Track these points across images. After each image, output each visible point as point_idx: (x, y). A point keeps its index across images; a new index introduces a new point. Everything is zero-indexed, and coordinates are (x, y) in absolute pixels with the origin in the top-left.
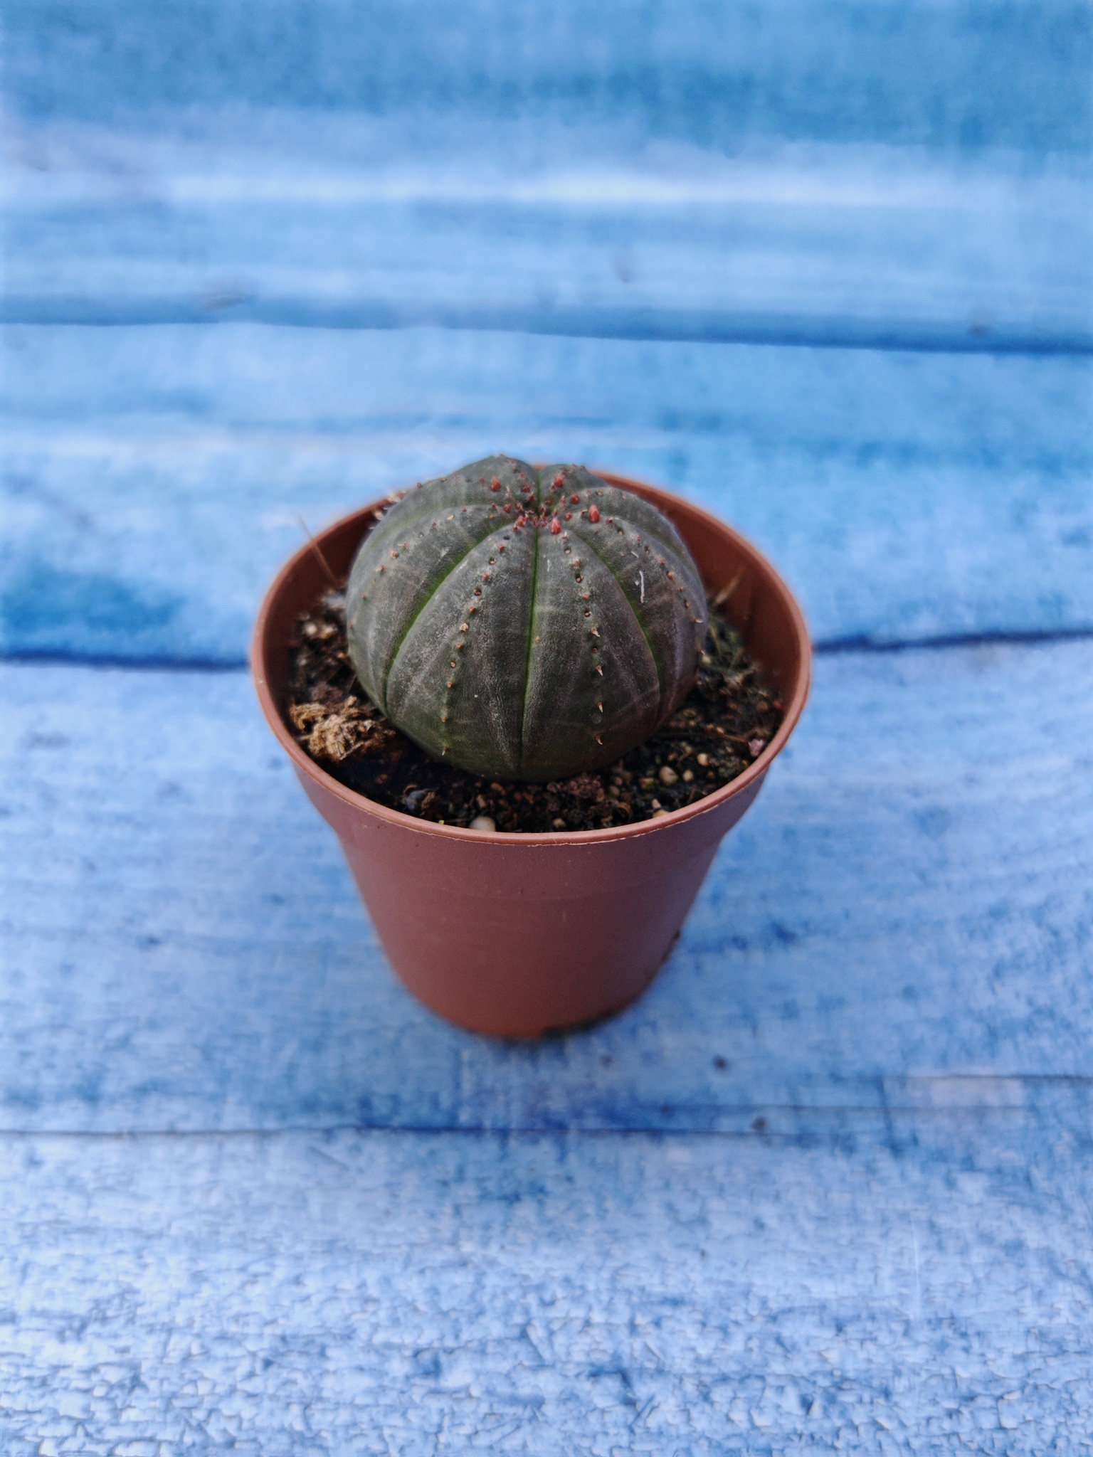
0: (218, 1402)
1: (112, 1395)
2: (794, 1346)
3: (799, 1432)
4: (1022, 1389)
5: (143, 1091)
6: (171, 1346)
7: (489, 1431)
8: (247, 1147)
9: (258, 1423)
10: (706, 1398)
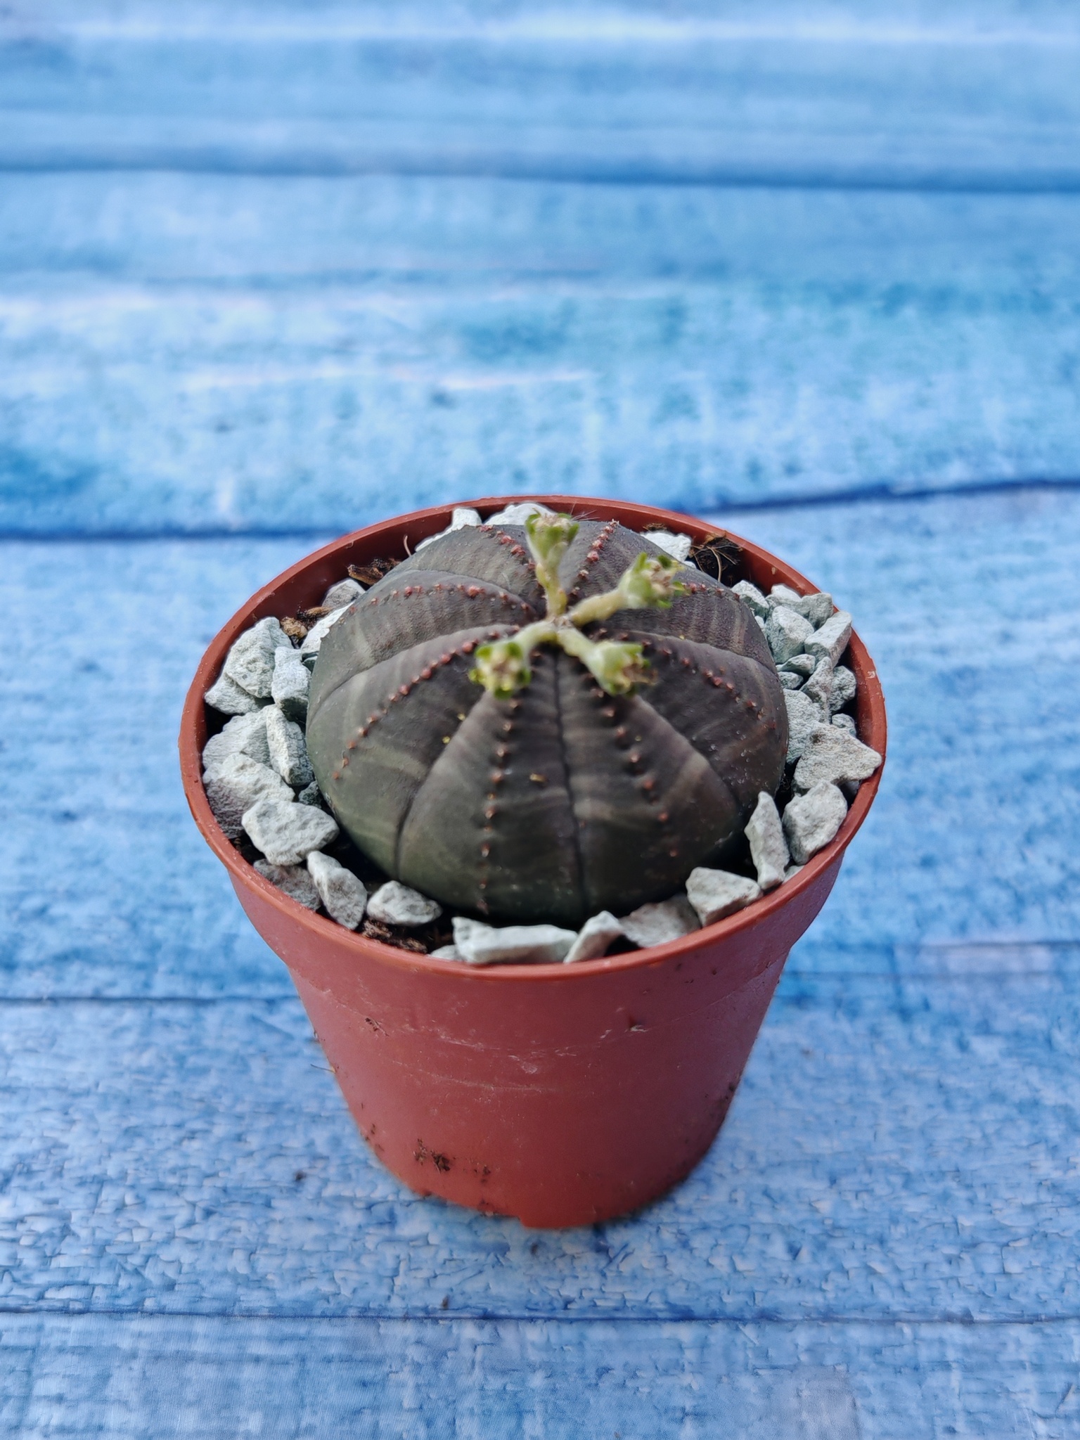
0: (156, 1248)
1: (40, 1244)
2: (783, 1198)
3: (784, 1276)
4: (1030, 1236)
5: (63, 959)
6: (103, 1196)
7: (449, 1275)
8: (182, 1013)
9: (200, 1266)
10: (685, 1244)
